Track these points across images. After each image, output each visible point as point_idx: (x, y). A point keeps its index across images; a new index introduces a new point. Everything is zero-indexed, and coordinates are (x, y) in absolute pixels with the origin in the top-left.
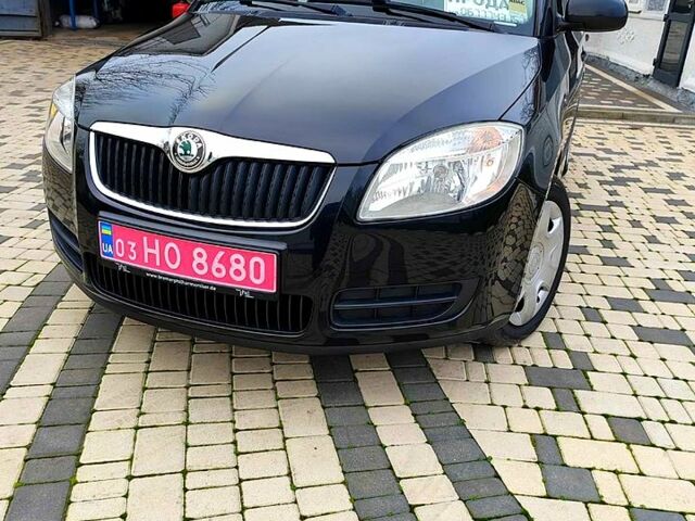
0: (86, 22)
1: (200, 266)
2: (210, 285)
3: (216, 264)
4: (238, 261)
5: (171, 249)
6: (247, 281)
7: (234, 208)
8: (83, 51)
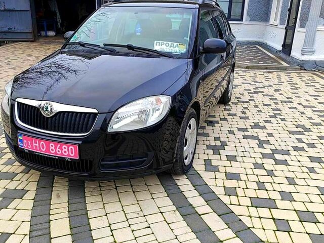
0: (51, 33)
1: (52, 150)
2: (56, 156)
3: (58, 149)
4: (65, 148)
5: (42, 144)
6: (68, 155)
7: (64, 129)
8: (52, 46)
